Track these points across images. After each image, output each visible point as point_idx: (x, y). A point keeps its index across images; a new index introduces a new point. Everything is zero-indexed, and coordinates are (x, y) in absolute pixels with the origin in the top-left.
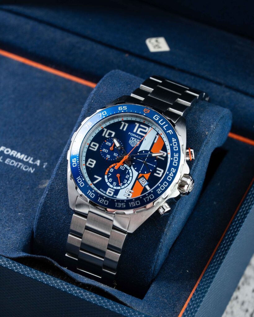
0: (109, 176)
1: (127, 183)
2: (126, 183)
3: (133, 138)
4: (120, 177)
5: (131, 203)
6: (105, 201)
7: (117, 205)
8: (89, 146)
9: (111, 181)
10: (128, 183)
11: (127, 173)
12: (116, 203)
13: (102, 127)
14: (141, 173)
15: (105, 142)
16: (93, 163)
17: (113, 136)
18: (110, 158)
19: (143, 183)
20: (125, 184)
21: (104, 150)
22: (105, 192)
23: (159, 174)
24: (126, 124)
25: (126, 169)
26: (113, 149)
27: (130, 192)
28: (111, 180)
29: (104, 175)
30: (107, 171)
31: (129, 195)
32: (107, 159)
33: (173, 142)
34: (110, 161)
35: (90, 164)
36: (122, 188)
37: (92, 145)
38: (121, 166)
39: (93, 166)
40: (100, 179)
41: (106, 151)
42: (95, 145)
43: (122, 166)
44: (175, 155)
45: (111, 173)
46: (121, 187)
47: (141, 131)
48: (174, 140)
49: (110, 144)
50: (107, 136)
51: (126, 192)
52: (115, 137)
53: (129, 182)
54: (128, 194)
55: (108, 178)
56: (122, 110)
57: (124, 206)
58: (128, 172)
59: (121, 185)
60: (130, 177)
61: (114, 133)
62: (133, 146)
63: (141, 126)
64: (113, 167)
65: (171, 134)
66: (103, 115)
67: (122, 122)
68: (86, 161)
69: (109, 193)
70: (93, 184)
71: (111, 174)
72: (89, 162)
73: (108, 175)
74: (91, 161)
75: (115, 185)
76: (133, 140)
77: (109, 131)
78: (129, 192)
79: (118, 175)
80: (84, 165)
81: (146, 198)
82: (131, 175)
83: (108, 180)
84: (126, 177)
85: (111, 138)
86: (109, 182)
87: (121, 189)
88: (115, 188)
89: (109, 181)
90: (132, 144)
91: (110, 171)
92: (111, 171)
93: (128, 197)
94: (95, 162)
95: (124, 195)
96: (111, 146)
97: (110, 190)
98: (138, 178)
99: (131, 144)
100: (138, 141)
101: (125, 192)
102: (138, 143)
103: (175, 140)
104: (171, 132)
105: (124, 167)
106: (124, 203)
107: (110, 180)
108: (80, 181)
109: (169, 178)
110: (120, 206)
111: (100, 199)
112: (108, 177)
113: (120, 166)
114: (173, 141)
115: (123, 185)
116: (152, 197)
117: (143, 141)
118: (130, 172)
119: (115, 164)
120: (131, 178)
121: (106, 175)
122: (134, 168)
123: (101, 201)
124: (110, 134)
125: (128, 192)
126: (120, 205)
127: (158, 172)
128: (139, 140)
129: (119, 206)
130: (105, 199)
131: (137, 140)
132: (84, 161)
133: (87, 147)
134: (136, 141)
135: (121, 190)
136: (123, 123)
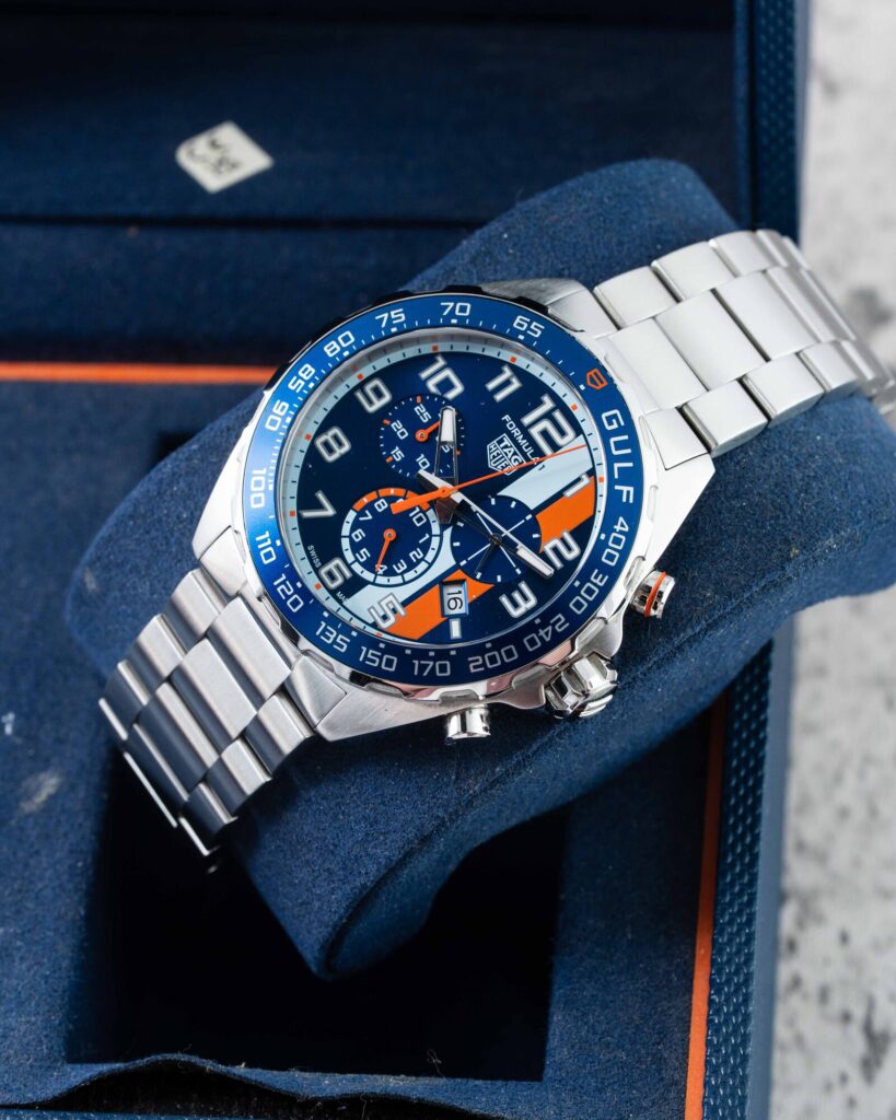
0: (361, 519)
1: (402, 574)
2: (399, 571)
3: (507, 441)
4: (391, 542)
5: (367, 652)
6: (296, 596)
7: (323, 633)
8: (361, 386)
9: (357, 540)
10: (405, 575)
11: (421, 541)
12: (324, 624)
13: (435, 348)
14: (463, 568)
15: (415, 400)
16: (338, 447)
17: (451, 395)
18: (399, 464)
19: (452, 604)
20: (395, 574)
21: (398, 427)
22: (318, 565)
23: (516, 605)
24: (514, 380)
25: (427, 528)
26: (425, 438)
27: (394, 611)
28: (360, 534)
29: (350, 507)
30: (365, 500)
31: (385, 618)
32: (388, 460)
33: (615, 531)
34: (395, 472)
35: (326, 445)
36: (378, 581)
37: (368, 388)
38: (418, 510)
39: (330, 458)
40: (330, 511)
41: (403, 434)
42: (379, 395)
43: (421, 511)
44: (596, 577)
45: (373, 511)
46: (376, 575)
47: (545, 434)
48: (621, 525)
49: (426, 417)
50: (432, 386)
51: (383, 603)
52: (454, 403)
53: (408, 576)
54: (382, 613)
55: (356, 525)
56: (524, 333)
57: (342, 647)
58: (429, 541)
59: (381, 572)
60: (423, 563)
61: (459, 389)
62: (491, 465)
63: (558, 415)
64: (391, 499)
65: (624, 500)
66: (457, 313)
67: (506, 369)
68: (323, 429)
69: (330, 574)
70: (299, 517)
71: (370, 517)
72: (328, 436)
73: (361, 513)
74: (335, 437)
75: (362, 560)
76: (506, 447)
77: (448, 373)
78: (392, 607)
79: (389, 535)
80: (308, 437)
81: (422, 662)
82: (430, 556)
83: (353, 529)
84: (411, 555)
85: (442, 398)
86: (350, 537)
87: (374, 583)
88: (357, 568)
89: (353, 535)
90: (494, 457)
91: (376, 505)
92: (379, 506)
93: (380, 621)
94: (347, 447)
95: (369, 610)
96: (425, 426)
97: (338, 567)
98: (447, 579)
99: (490, 457)
100: (516, 460)
101: (379, 603)
102: (514, 466)
103: (626, 529)
104: (628, 492)
105: (425, 520)
106: (348, 640)
107: (357, 532)
108: (258, 484)
109: (532, 642)
110: (329, 642)
111: (283, 583)
112: (356, 519)
113: (414, 509)
114: (618, 528)
115: (386, 574)
116: (443, 668)
117: (532, 466)
118: (432, 546)
119: (401, 492)
120: (423, 566)
121: (355, 510)
122: (453, 540)
123: (283, 590)
124: (446, 385)
125: (387, 605)
126: (332, 637)
127: (517, 596)
128: (520, 458)
129: (328, 638)
130: (297, 591)
131: (515, 454)
132: (316, 427)
133: (352, 386)
134: (510, 455)
135: (369, 586)
136: (507, 373)
